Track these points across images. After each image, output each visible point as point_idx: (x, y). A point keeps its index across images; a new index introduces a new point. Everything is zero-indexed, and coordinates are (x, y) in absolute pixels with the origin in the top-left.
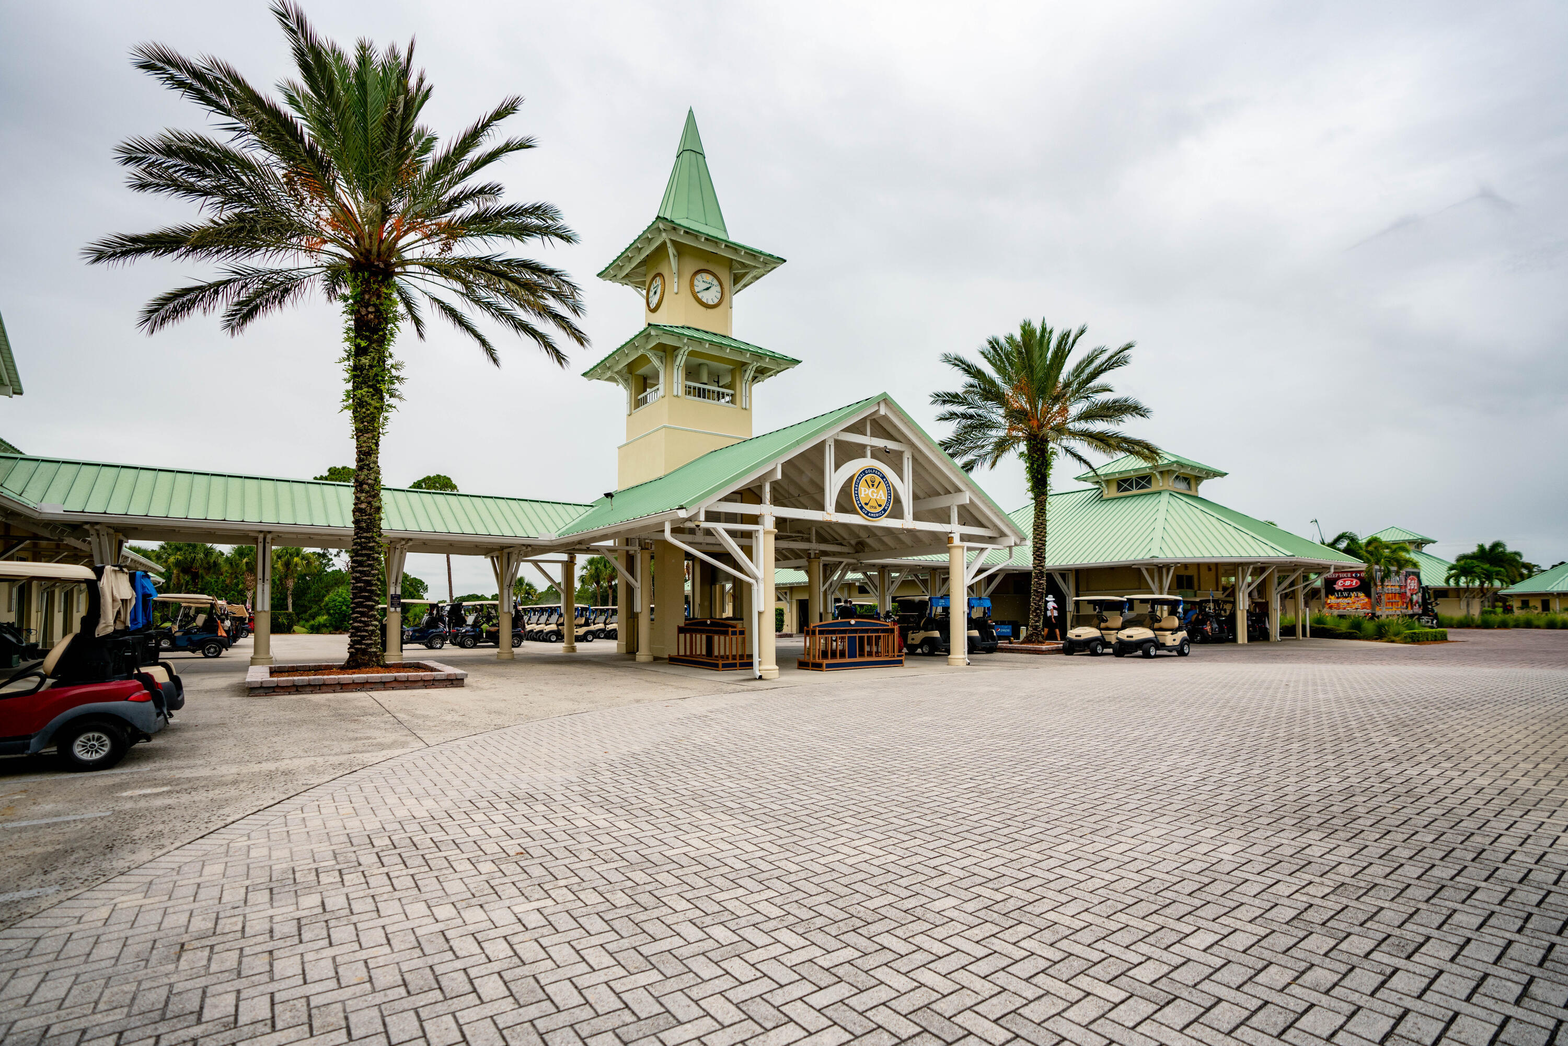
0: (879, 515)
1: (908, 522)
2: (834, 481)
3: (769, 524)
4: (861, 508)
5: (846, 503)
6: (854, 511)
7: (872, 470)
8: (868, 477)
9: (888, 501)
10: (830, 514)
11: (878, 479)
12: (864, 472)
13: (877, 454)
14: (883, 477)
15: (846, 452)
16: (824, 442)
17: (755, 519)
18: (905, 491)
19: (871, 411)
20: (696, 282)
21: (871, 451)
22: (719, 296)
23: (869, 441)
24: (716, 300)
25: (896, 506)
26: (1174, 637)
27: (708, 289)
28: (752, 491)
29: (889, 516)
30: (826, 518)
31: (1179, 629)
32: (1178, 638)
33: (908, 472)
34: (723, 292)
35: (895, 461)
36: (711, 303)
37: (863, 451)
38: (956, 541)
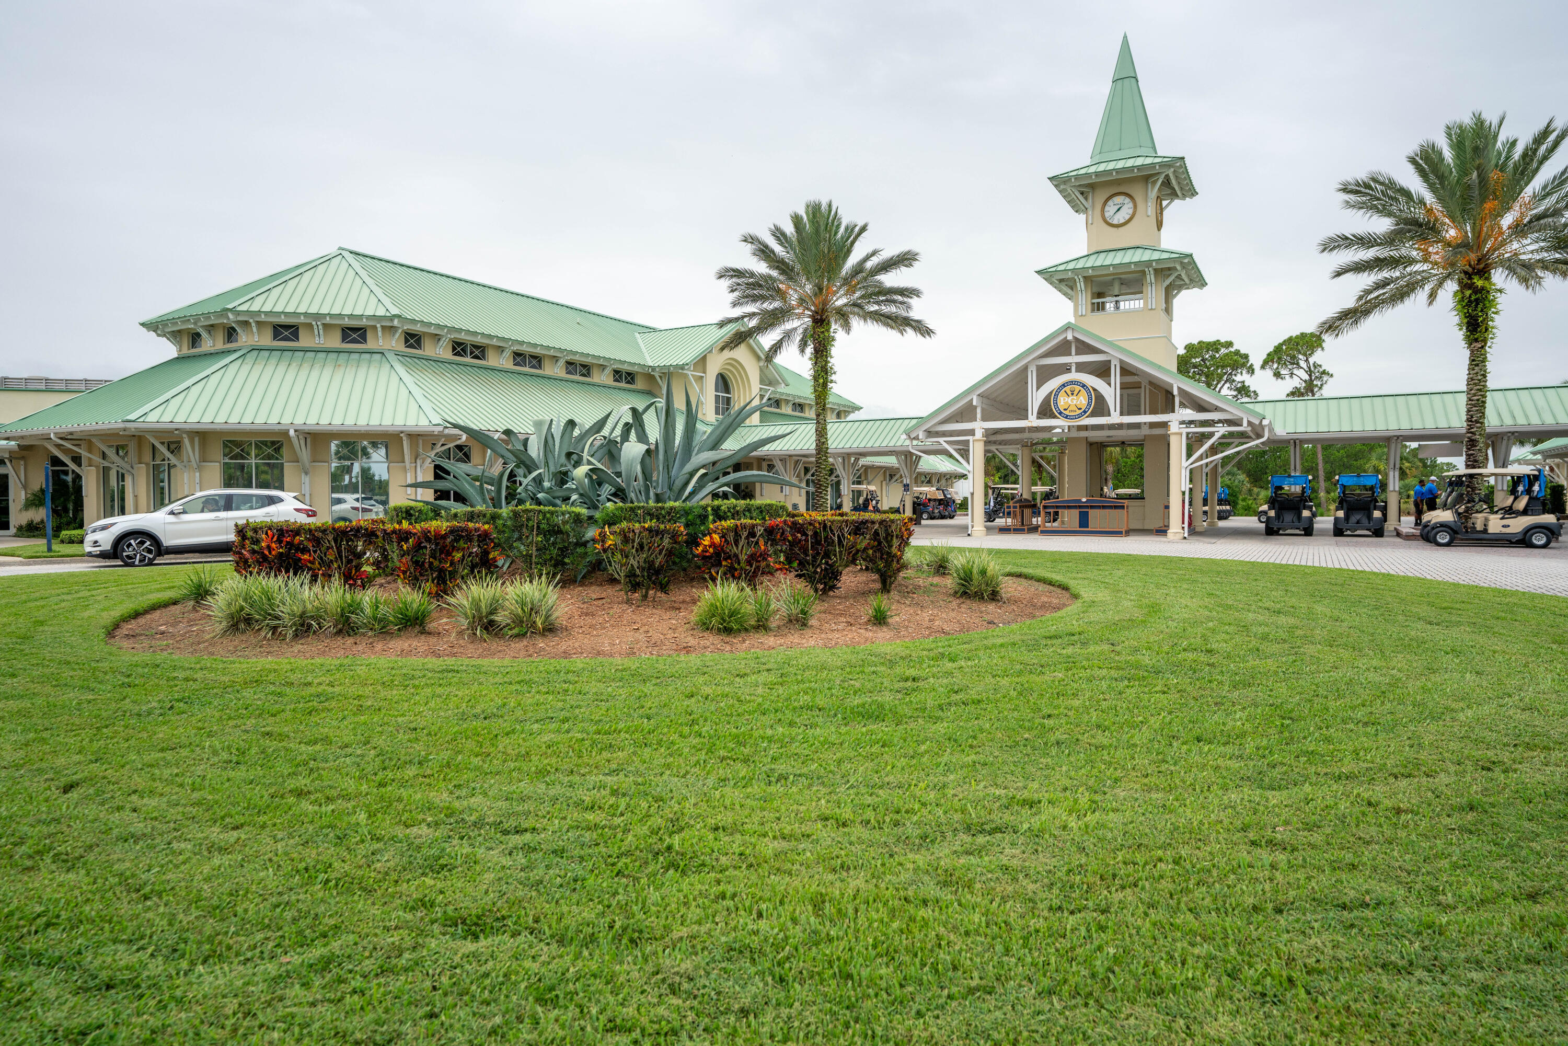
0: (1080, 416)
1: (1115, 418)
2: (1036, 398)
3: (979, 434)
4: (1060, 413)
5: (1046, 411)
6: (1055, 417)
8: (1067, 389)
9: (1089, 404)
10: (1033, 421)
11: (1077, 388)
12: (1064, 385)
13: (1081, 367)
14: (1084, 386)
15: (1045, 374)
16: (1026, 367)
17: (972, 432)
18: (1110, 392)
19: (1061, 338)
20: (1107, 208)
21: (1073, 369)
22: (1131, 211)
23: (1074, 359)
24: (1127, 217)
25: (1100, 407)
26: (1505, 522)
27: (1118, 209)
28: (965, 413)
29: (1093, 415)
30: (1030, 425)
31: (1525, 512)
32: (1518, 524)
33: (1116, 377)
34: (1135, 206)
35: (1102, 371)
36: (1122, 221)
37: (1066, 369)
38: (1174, 428)
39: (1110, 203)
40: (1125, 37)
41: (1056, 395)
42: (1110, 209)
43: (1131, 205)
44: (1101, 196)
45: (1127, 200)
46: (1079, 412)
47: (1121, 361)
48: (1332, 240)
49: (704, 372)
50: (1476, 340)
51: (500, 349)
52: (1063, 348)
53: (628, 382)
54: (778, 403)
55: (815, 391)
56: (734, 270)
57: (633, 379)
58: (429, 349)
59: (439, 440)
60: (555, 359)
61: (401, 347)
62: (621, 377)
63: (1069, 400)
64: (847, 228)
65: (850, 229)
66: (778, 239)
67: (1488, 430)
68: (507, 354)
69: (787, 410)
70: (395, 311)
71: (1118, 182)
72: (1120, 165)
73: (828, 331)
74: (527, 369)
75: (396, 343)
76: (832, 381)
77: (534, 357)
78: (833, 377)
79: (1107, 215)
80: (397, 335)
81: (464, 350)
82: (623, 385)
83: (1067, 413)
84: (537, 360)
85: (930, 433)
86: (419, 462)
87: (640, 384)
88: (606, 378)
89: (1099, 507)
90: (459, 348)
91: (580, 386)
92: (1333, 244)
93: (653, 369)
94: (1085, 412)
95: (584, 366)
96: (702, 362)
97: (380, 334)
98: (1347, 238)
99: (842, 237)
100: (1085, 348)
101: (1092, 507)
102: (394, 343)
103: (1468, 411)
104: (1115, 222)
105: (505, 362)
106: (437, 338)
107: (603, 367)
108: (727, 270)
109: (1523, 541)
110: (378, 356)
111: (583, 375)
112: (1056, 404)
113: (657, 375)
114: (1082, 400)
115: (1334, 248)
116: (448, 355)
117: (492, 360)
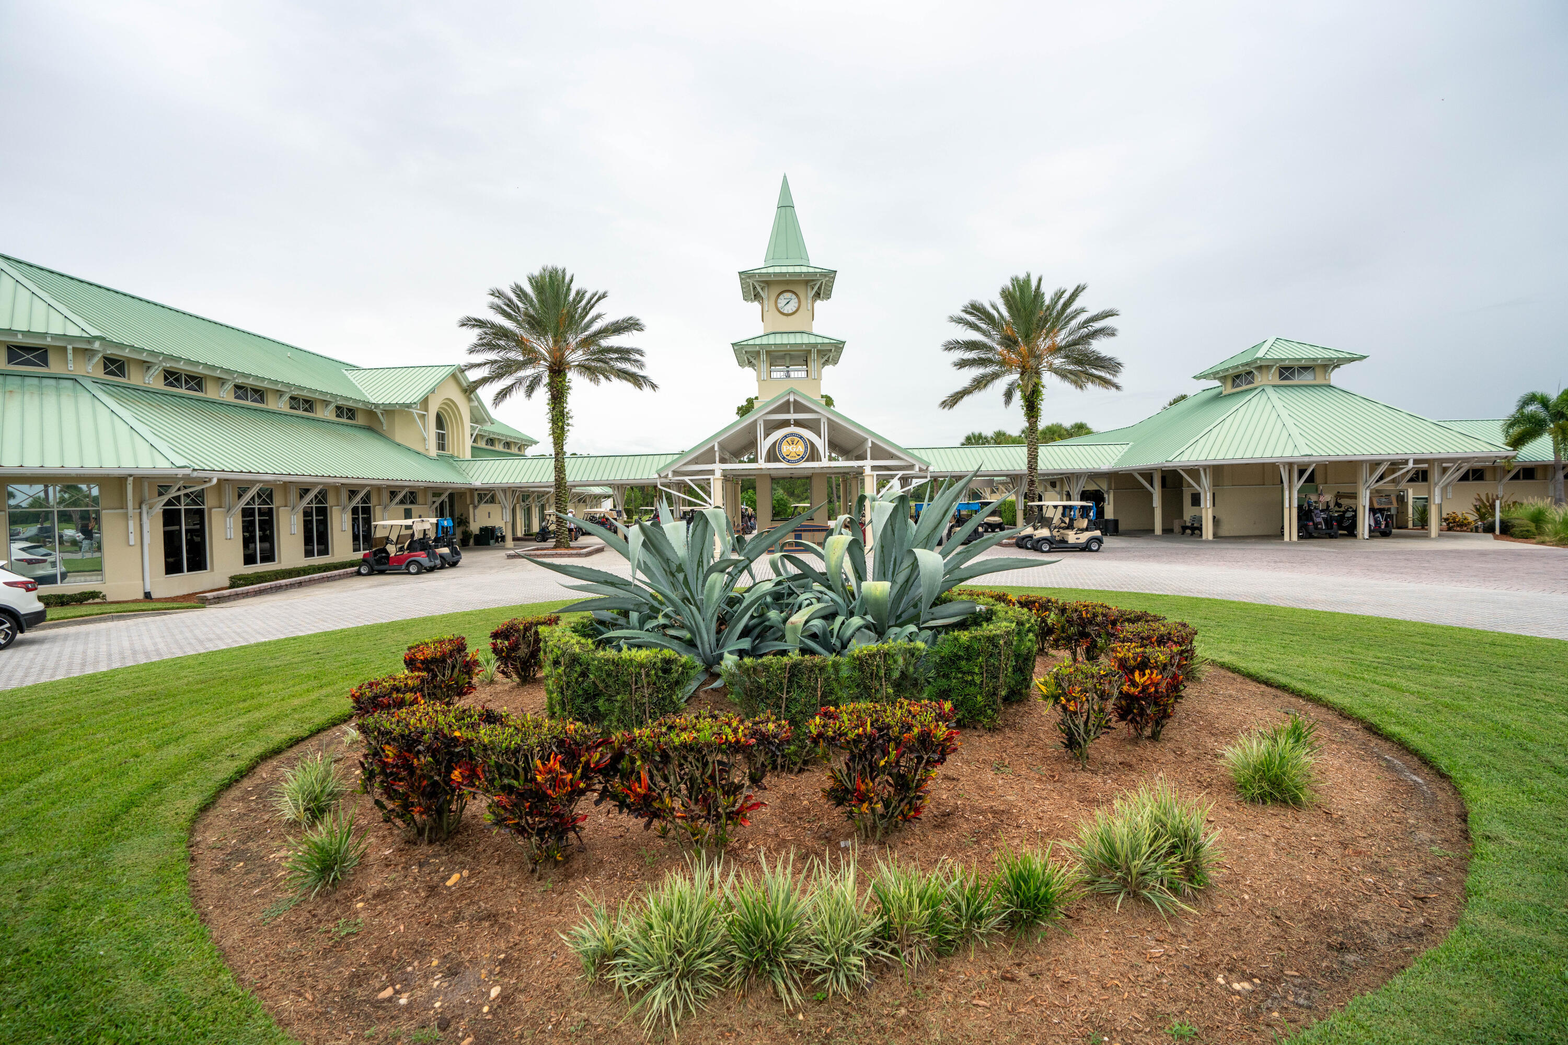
0: (799, 461)
1: (825, 463)
2: (764, 445)
3: (718, 474)
4: (784, 458)
5: (772, 456)
6: (780, 461)
7: (792, 434)
8: (789, 439)
9: (806, 452)
10: (762, 464)
11: (797, 439)
12: (786, 437)
13: (798, 423)
14: (801, 437)
15: (772, 427)
16: (756, 421)
17: (712, 472)
18: (821, 444)
19: (785, 399)
20: (779, 301)
21: (792, 422)
22: (797, 305)
23: (792, 416)
24: (794, 309)
25: (813, 455)
26: (1078, 536)
27: (788, 303)
28: (707, 456)
29: (807, 460)
30: (759, 467)
31: (1087, 529)
32: (1084, 537)
33: (824, 429)
34: (799, 302)
35: (813, 426)
36: (790, 312)
37: (786, 423)
38: (868, 471)
39: (781, 297)
40: (785, 177)
41: (780, 444)
42: (782, 302)
43: (796, 300)
44: (775, 291)
45: (794, 296)
46: (798, 457)
47: (828, 419)
48: (950, 343)
49: (427, 410)
50: (1033, 417)
51: (221, 381)
52: (785, 407)
53: (349, 418)
54: (491, 441)
55: (554, 433)
56: (475, 320)
57: (353, 415)
58: (135, 378)
59: (176, 483)
60: (280, 393)
61: (100, 374)
62: (342, 412)
63: (790, 448)
64: (578, 293)
65: (580, 294)
66: (518, 296)
67: (1039, 472)
68: (229, 386)
69: (499, 447)
70: (95, 332)
71: (788, 282)
72: (791, 270)
73: (564, 380)
74: (249, 403)
75: (94, 368)
76: (568, 425)
77: (256, 391)
78: (570, 421)
79: (779, 306)
80: (96, 359)
81: (177, 380)
82: (344, 420)
83: (789, 458)
84: (259, 394)
85: (675, 473)
86: (145, 508)
87: (360, 420)
88: (328, 414)
89: (810, 531)
90: (172, 377)
91: (304, 421)
92: (950, 346)
93: (377, 406)
94: (803, 458)
95: (306, 401)
96: (425, 402)
97: (70, 356)
98: (959, 342)
99: (574, 300)
100: (799, 407)
101: (805, 531)
102: (90, 368)
103: (1029, 462)
104: (786, 312)
105: (226, 395)
106: (146, 366)
107: (326, 403)
108: (469, 319)
109: (1085, 548)
110: (69, 384)
111: (306, 410)
112: (780, 451)
113: (378, 412)
114: (800, 449)
115: (951, 349)
116: (159, 384)
117: (212, 392)
